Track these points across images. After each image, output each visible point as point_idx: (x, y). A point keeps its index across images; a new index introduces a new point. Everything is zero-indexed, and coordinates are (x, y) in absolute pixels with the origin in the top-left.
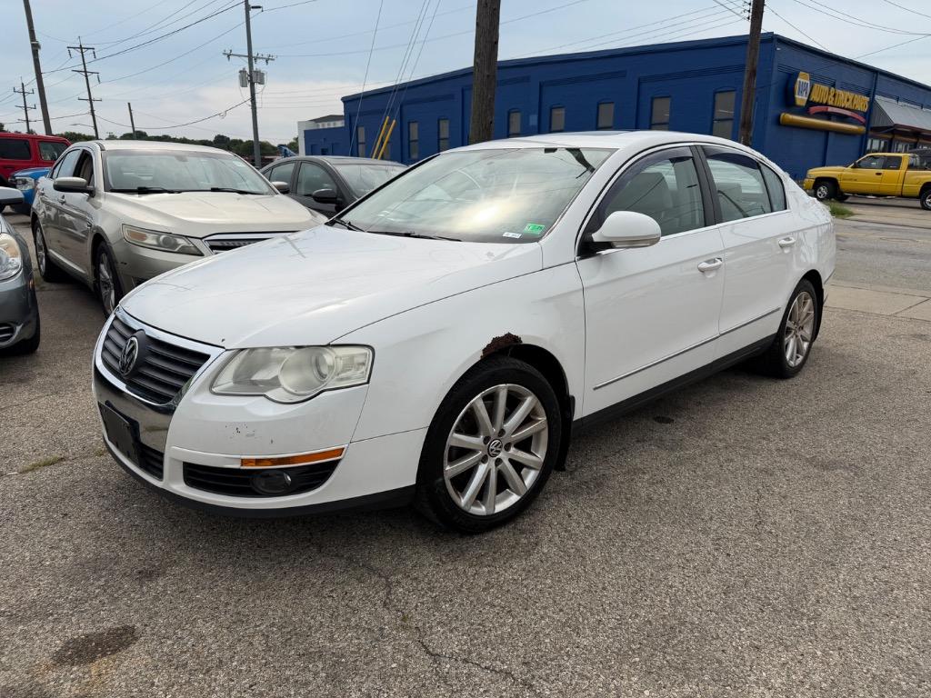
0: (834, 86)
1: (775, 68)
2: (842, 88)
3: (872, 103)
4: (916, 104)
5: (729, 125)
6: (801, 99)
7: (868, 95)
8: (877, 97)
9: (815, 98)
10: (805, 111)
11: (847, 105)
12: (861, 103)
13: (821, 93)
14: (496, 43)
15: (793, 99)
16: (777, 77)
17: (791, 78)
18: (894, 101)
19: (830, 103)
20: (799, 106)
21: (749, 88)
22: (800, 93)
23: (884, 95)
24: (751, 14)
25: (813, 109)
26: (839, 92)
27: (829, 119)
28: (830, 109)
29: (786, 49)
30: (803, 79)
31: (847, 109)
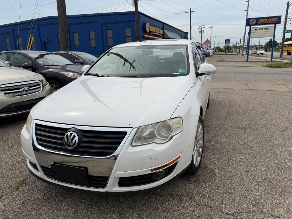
0: (154, 27)
1: (140, 21)
2: (157, 28)
3: (164, 31)
4: (172, 32)
5: (130, 38)
6: (148, 30)
7: (162, 29)
8: (164, 30)
9: (151, 30)
10: (149, 34)
11: (159, 32)
12: (161, 32)
13: (152, 29)
14: (65, 10)
15: (146, 30)
16: (141, 24)
17: (145, 24)
18: (168, 31)
19: (155, 32)
20: (148, 33)
21: (137, 27)
22: (147, 29)
23: (166, 30)
24: (134, 5)
25: (151, 33)
26: (156, 28)
27: (155, 36)
28: (155, 33)
29: (143, 16)
30: (148, 25)
31: (159, 33)
